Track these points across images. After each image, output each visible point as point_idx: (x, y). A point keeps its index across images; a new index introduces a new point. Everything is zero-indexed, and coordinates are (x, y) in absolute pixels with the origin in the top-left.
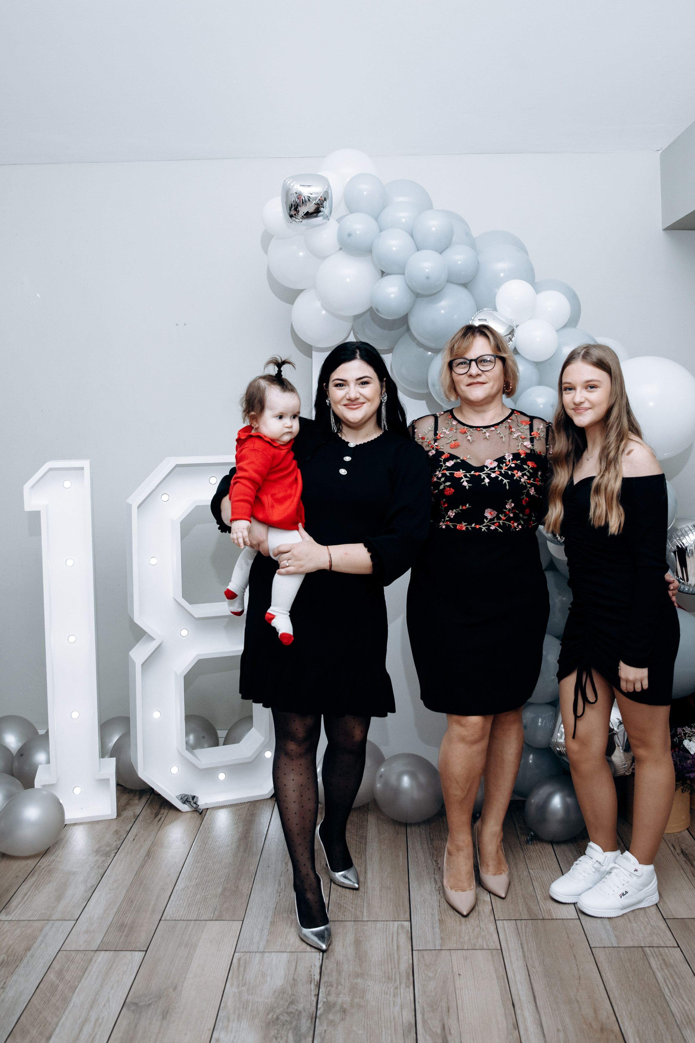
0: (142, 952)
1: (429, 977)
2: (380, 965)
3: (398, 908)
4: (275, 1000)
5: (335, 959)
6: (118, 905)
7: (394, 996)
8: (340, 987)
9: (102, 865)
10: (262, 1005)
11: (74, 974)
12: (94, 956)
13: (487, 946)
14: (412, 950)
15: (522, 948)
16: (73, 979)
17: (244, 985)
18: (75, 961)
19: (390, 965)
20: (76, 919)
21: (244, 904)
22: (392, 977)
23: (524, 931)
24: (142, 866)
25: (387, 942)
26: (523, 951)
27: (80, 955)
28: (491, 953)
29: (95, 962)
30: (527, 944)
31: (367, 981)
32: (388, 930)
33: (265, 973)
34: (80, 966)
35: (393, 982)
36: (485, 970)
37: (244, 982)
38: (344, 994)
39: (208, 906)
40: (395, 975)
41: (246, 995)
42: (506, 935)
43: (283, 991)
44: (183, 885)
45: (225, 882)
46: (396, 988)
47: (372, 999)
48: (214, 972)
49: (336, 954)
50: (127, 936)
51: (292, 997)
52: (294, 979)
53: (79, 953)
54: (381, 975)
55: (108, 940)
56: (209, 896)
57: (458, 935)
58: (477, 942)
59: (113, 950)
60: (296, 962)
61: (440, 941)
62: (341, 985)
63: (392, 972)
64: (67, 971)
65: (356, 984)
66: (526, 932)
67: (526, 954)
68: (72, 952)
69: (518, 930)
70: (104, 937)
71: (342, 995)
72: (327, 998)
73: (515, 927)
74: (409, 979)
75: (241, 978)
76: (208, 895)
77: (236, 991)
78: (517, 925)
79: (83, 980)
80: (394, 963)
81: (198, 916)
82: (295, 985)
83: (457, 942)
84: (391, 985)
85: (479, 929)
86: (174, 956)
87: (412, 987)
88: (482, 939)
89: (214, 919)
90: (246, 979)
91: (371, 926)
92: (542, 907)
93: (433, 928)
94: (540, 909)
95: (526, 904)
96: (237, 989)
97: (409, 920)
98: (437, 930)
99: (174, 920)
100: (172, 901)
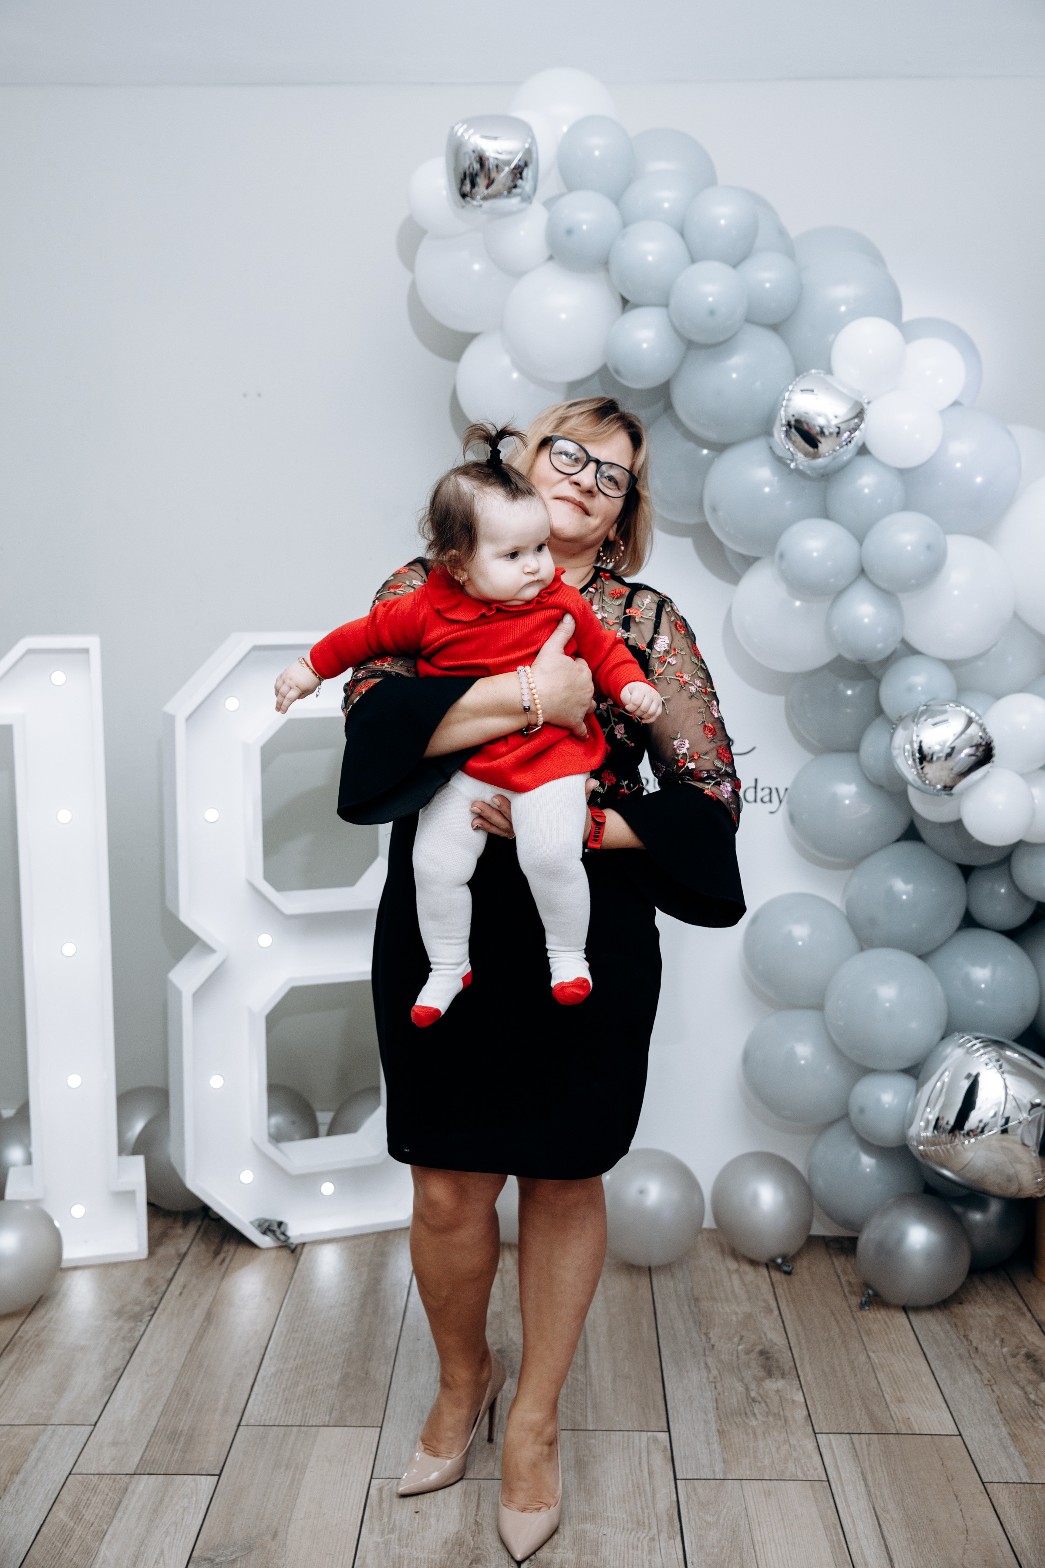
0: (212, 1477)
1: (708, 1523)
2: (622, 1503)
3: (646, 1410)
4: (447, 1556)
6: (164, 1400)
7: (650, 1552)
9: (129, 1335)
10: (426, 1565)
11: (99, 1512)
12: (130, 1482)
13: (804, 1475)
14: (675, 1479)
15: (865, 1479)
16: (98, 1519)
17: (392, 1531)
18: (98, 1491)
19: (638, 1502)
20: (93, 1423)
21: (381, 1401)
22: (644, 1523)
23: (866, 1453)
24: (200, 1337)
25: (630, 1465)
26: (866, 1485)
27: (106, 1480)
28: (812, 1487)
29: (134, 1492)
30: (873, 1473)
31: (602, 1528)
32: (631, 1446)
33: (426, 1513)
34: (108, 1498)
35: (646, 1531)
36: (802, 1515)
37: (391, 1526)
38: (564, 1549)
39: (318, 1403)
40: (649, 1520)
41: (397, 1547)
42: (835, 1458)
43: (459, 1542)
44: (273, 1369)
45: (345, 1364)
46: (652, 1539)
47: (612, 1557)
48: (339, 1510)
50: (184, 1451)
51: (476, 1552)
52: (476, 1522)
53: (104, 1478)
54: (625, 1519)
55: (151, 1456)
56: (320, 1387)
57: (752, 1455)
58: (786, 1468)
59: (162, 1473)
60: (477, 1495)
61: (723, 1465)
63: (643, 1513)
64: (87, 1506)
65: (584, 1531)
66: (869, 1454)
67: (872, 1490)
68: (92, 1477)
69: (856, 1452)
70: (144, 1452)
71: (560, 1550)
73: (850, 1445)
74: (673, 1527)
75: (385, 1520)
76: (318, 1384)
77: (379, 1540)
78: (853, 1443)
79: (115, 1521)
80: (646, 1499)
81: (304, 1419)
82: (479, 1533)
83: (751, 1467)
84: (644, 1535)
85: (787, 1447)
86: (268, 1484)
87: (679, 1538)
88: (794, 1463)
89: (330, 1424)
90: (394, 1522)
91: (603, 1439)
92: (895, 1414)
93: (709, 1444)
94: (892, 1418)
95: (867, 1408)
96: (381, 1538)
97: (667, 1430)
98: (716, 1447)
99: (262, 1424)
100: (257, 1395)
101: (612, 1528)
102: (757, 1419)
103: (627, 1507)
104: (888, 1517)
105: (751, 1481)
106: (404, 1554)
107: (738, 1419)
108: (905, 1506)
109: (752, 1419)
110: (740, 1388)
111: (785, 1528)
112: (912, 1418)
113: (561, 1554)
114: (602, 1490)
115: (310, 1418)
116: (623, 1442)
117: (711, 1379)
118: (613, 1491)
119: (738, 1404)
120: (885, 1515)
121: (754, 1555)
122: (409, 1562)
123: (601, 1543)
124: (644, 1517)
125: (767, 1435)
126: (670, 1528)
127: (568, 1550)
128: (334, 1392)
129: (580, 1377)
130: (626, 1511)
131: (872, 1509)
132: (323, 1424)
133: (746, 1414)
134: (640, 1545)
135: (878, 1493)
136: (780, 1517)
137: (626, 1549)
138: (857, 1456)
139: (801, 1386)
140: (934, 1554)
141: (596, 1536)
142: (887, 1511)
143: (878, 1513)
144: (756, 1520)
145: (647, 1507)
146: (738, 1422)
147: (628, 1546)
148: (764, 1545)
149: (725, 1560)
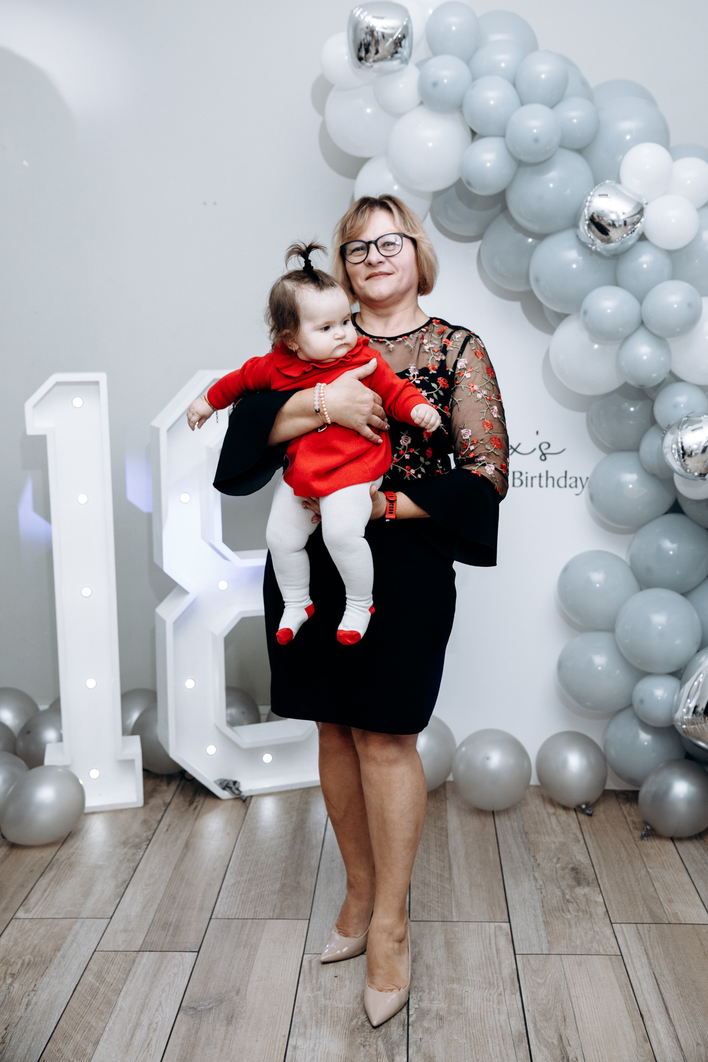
0: (193, 952)
1: (538, 984)
2: (478, 970)
3: (493, 908)
4: (358, 1006)
5: (424, 962)
6: (158, 901)
7: (498, 1003)
8: (433, 993)
9: (132, 858)
11: (116, 976)
12: (137, 957)
13: (605, 951)
14: (515, 954)
15: (647, 954)
16: (116, 981)
17: (319, 989)
18: (115, 963)
19: (490, 970)
20: (109, 918)
21: (309, 902)
22: (494, 983)
23: (647, 936)
24: (182, 859)
25: (483, 945)
26: (648, 958)
27: (120, 956)
28: (610, 959)
29: (139, 963)
30: (652, 950)
31: (465, 987)
32: (483, 932)
33: (342, 977)
34: (122, 967)
35: (495, 989)
36: (604, 979)
37: (318, 986)
38: (439, 1001)
39: (265, 903)
40: (497, 981)
41: (323, 1000)
42: (626, 940)
44: (232, 881)
45: (283, 878)
46: (500, 994)
47: (472, 1006)
48: (282, 975)
49: (424, 957)
50: (174, 935)
53: (119, 954)
54: (481, 981)
55: (151, 939)
56: (266, 893)
57: (568, 938)
58: (592, 946)
59: (159, 951)
61: (548, 945)
62: (434, 990)
63: (493, 977)
64: (107, 972)
65: (452, 989)
66: (649, 937)
67: (652, 961)
68: (110, 953)
69: (640, 935)
70: (145, 937)
71: (436, 1002)
72: (419, 1004)
73: (637, 931)
74: (514, 986)
76: (265, 891)
77: (310, 995)
78: (638, 930)
79: (128, 983)
80: (495, 968)
81: (255, 914)
83: (567, 946)
84: (494, 992)
85: (592, 932)
86: (232, 958)
87: (518, 994)
88: (598, 943)
89: (274, 918)
90: (321, 983)
91: (463, 928)
92: (667, 910)
93: (538, 930)
94: (665, 913)
95: (647, 906)
96: (312, 994)
97: (508, 921)
98: (543, 933)
99: (226, 917)
100: (222, 898)
101: (472, 987)
102: (570, 914)
103: (482, 973)
104: (664, 979)
105: (568, 956)
106: (328, 1005)
107: (557, 914)
108: (676, 972)
109: (568, 913)
110: (558, 893)
111: (592, 986)
112: (679, 913)
113: (437, 1005)
114: (464, 962)
115: (259, 913)
116: (478, 929)
117: (538, 887)
118: (471, 962)
119: (557, 903)
120: (662, 978)
121: (571, 1005)
122: (332, 1009)
123: (465, 997)
124: (494, 980)
125: (578, 924)
126: (512, 987)
127: (441, 1002)
128: (276, 896)
129: (446, 886)
130: (481, 976)
131: (653, 974)
132: (269, 917)
133: (563, 910)
134: (491, 998)
135: (657, 964)
136: (589, 980)
137: (482, 1001)
138: (641, 938)
139: (601, 892)
140: (697, 1004)
141: (461, 992)
142: (663, 976)
143: (657, 977)
144: (572, 982)
145: (496, 973)
146: (557, 916)
147: (483, 999)
148: (578, 998)
149: (551, 1008)
